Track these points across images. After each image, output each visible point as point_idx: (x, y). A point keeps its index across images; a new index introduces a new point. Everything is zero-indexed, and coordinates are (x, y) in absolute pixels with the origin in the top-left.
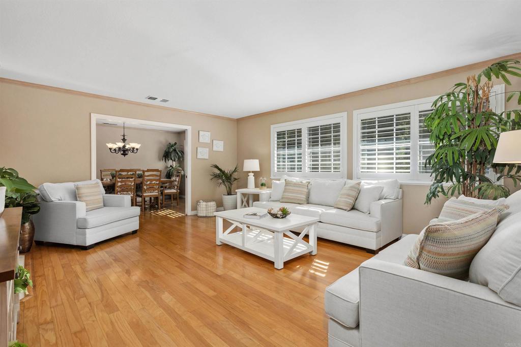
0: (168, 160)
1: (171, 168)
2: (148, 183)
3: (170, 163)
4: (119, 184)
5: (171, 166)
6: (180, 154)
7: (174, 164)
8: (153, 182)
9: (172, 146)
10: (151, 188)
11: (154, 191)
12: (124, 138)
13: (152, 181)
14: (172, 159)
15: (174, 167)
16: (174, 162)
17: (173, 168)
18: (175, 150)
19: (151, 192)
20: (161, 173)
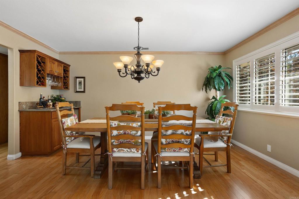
0: (210, 90)
1: (213, 100)
2: (170, 132)
3: (212, 93)
4: (115, 133)
5: (214, 98)
6: (227, 80)
7: (219, 94)
8: (180, 132)
9: (215, 70)
10: (175, 143)
11: (181, 149)
12: (138, 52)
13: (176, 130)
14: (215, 88)
15: (218, 98)
16: (218, 92)
17: (216, 100)
18: (220, 75)
19: (174, 151)
20: (195, 112)
